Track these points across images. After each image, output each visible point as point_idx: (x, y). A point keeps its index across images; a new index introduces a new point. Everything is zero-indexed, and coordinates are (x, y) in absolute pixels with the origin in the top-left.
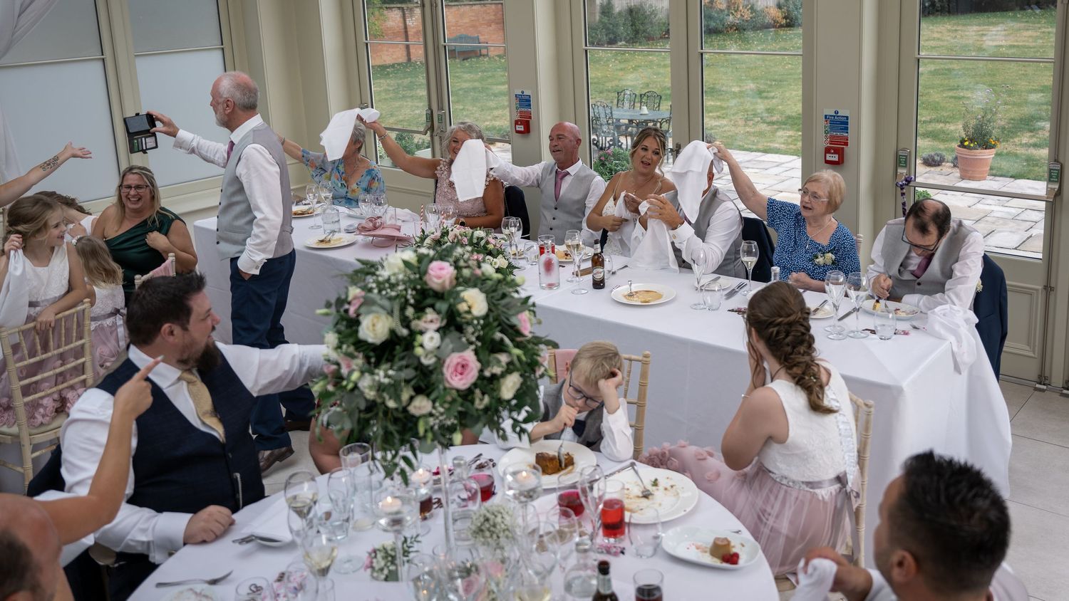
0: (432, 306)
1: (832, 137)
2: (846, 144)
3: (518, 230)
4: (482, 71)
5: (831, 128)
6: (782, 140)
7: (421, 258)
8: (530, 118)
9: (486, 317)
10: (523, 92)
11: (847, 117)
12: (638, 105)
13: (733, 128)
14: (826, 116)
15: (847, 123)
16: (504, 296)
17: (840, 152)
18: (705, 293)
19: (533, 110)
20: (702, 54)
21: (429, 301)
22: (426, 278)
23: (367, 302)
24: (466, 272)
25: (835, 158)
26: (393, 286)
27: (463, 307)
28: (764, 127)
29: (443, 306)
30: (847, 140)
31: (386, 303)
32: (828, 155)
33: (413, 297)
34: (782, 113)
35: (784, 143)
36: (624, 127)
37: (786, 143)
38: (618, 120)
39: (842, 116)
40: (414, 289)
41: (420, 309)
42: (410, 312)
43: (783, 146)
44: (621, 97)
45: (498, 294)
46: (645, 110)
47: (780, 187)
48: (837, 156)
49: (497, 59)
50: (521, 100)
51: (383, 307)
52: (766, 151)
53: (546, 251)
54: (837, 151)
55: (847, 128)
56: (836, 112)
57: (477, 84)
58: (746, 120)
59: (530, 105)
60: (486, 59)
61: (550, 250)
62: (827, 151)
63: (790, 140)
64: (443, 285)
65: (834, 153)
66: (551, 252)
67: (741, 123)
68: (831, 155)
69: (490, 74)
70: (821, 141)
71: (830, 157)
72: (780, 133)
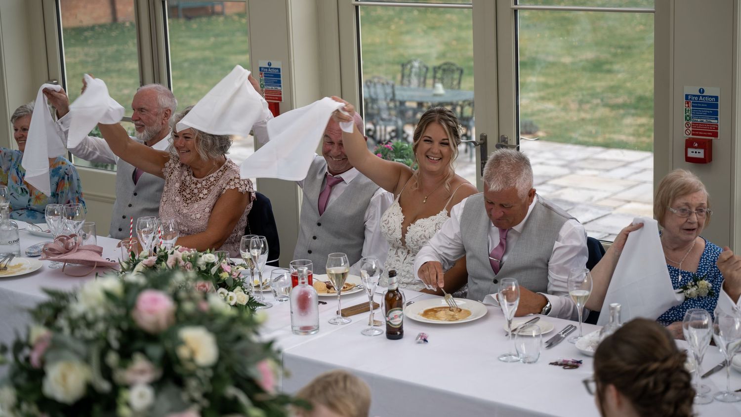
0: (143, 351)
1: (695, 125)
2: (715, 135)
3: (263, 253)
4: (216, 36)
5: (695, 113)
6: (631, 130)
7: (128, 287)
8: (280, 99)
9: (214, 367)
10: (270, 64)
11: (716, 98)
12: (430, 81)
13: (563, 114)
14: (687, 96)
15: (716, 106)
16: (239, 338)
17: (707, 146)
18: (517, 340)
19: (283, 89)
20: (516, 11)
21: (139, 344)
22: (135, 314)
23: (56, 346)
24: (188, 307)
25: (700, 154)
26: (89, 325)
27: (184, 352)
28: (602, 112)
29: (155, 351)
30: (717, 129)
31: (81, 347)
32: (690, 150)
33: (119, 340)
34: (630, 93)
35: (633, 135)
36: (410, 113)
37: (636, 134)
38: (402, 103)
39: (710, 97)
40: (119, 328)
41: (126, 355)
42: (113, 359)
43: (632, 139)
44: (407, 72)
45: (231, 336)
46: (440, 89)
47: (628, 195)
48: (702, 151)
49: (236, 18)
50: (267, 75)
51: (76, 353)
52: (607, 145)
53: (300, 281)
54: (703, 145)
55: (716, 113)
56: (702, 91)
57: (207, 53)
58: (581, 102)
59: (279, 82)
60: (221, 19)
61: (306, 280)
62: (689, 144)
63: (642, 130)
64: (157, 323)
65: (699, 147)
66: (307, 283)
67: (574, 106)
68: (694, 150)
69: (226, 39)
70: (680, 132)
71: (691, 153)
72: (628, 121)
